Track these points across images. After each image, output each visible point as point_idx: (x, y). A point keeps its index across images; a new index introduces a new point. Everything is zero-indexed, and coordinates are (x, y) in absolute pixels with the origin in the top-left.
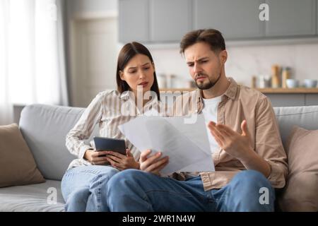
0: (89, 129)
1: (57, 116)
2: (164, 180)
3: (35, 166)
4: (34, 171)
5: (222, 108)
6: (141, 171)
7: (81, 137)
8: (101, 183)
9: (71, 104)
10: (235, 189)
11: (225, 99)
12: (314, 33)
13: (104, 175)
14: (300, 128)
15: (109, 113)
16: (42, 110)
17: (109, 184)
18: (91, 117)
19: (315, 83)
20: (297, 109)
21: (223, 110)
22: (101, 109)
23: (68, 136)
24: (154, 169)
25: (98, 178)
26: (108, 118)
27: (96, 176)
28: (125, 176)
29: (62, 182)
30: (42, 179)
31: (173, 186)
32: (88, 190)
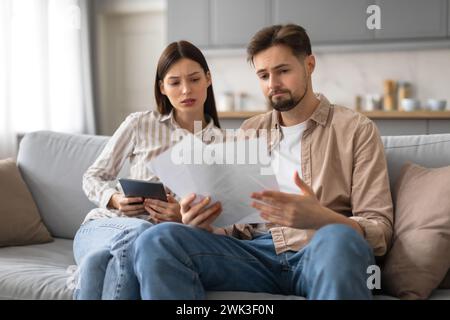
0: (116, 165)
1: (71, 147)
2: (217, 238)
3: (39, 219)
4: (37, 226)
5: (308, 138)
6: (185, 225)
7: (105, 177)
8: (127, 242)
9: (99, 132)
10: (315, 251)
11: (312, 126)
12: (444, 34)
13: (132, 230)
14: (414, 165)
15: (144, 143)
16: (50, 140)
17: (138, 244)
18: (119, 148)
19: (443, 105)
20: (411, 139)
21: (309, 140)
22: (133, 138)
23: (86, 175)
24: (202, 222)
25: (123, 236)
26: (143, 150)
27: (120, 232)
28: (159, 232)
29: (75, 242)
30: (49, 237)
31: (230, 248)
32: (108, 252)
